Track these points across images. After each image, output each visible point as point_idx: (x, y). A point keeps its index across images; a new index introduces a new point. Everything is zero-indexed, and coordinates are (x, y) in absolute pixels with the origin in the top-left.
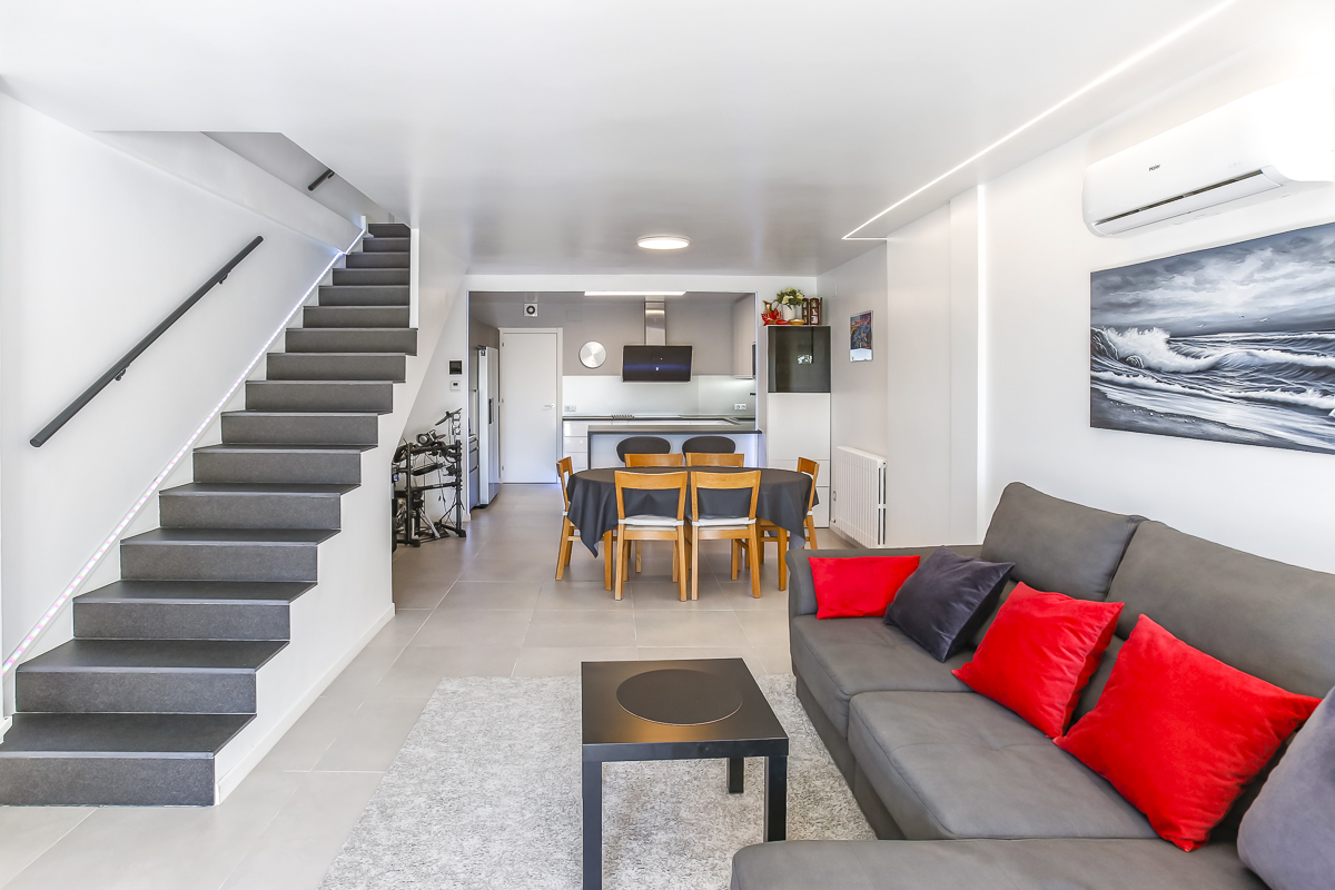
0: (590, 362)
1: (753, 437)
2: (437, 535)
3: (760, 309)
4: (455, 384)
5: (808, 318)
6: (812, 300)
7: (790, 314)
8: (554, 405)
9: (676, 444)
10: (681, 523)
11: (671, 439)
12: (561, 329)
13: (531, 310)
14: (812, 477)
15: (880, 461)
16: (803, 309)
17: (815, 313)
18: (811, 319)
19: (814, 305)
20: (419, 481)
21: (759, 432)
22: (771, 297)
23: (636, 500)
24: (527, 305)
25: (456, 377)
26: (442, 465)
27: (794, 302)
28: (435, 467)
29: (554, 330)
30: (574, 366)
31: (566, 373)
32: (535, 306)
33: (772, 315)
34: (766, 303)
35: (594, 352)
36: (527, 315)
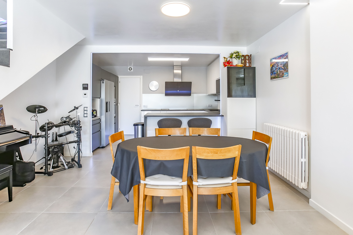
0: (153, 88)
1: (219, 118)
2: (66, 167)
3: (222, 60)
4: (85, 94)
5: (245, 63)
6: (246, 56)
7: (236, 62)
8: (139, 105)
9: (185, 121)
10: (185, 183)
11: (182, 119)
12: (142, 76)
13: (130, 69)
14: (268, 146)
15: (303, 135)
16: (242, 60)
17: (247, 62)
18: (246, 64)
19: (247, 58)
20: (61, 140)
21: (222, 116)
22: (227, 55)
23: (153, 167)
24: (129, 67)
25: (85, 91)
26: (73, 132)
27: (238, 57)
28: (70, 132)
29: (139, 76)
30: (147, 90)
31: (144, 93)
32: (132, 67)
33: (228, 63)
34: (225, 58)
35: (154, 85)
36: (129, 71)
